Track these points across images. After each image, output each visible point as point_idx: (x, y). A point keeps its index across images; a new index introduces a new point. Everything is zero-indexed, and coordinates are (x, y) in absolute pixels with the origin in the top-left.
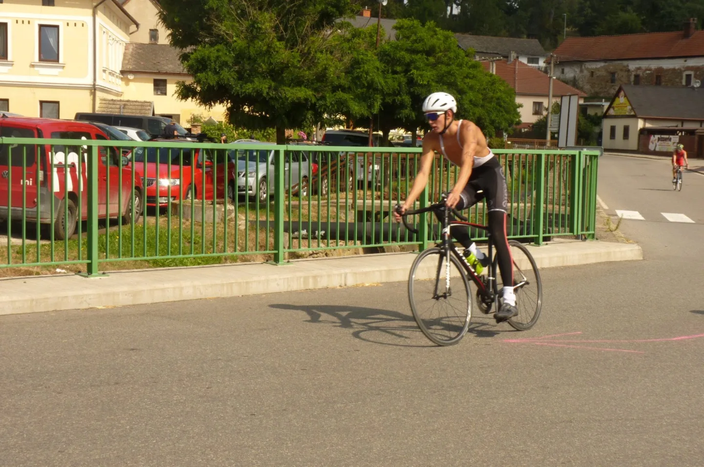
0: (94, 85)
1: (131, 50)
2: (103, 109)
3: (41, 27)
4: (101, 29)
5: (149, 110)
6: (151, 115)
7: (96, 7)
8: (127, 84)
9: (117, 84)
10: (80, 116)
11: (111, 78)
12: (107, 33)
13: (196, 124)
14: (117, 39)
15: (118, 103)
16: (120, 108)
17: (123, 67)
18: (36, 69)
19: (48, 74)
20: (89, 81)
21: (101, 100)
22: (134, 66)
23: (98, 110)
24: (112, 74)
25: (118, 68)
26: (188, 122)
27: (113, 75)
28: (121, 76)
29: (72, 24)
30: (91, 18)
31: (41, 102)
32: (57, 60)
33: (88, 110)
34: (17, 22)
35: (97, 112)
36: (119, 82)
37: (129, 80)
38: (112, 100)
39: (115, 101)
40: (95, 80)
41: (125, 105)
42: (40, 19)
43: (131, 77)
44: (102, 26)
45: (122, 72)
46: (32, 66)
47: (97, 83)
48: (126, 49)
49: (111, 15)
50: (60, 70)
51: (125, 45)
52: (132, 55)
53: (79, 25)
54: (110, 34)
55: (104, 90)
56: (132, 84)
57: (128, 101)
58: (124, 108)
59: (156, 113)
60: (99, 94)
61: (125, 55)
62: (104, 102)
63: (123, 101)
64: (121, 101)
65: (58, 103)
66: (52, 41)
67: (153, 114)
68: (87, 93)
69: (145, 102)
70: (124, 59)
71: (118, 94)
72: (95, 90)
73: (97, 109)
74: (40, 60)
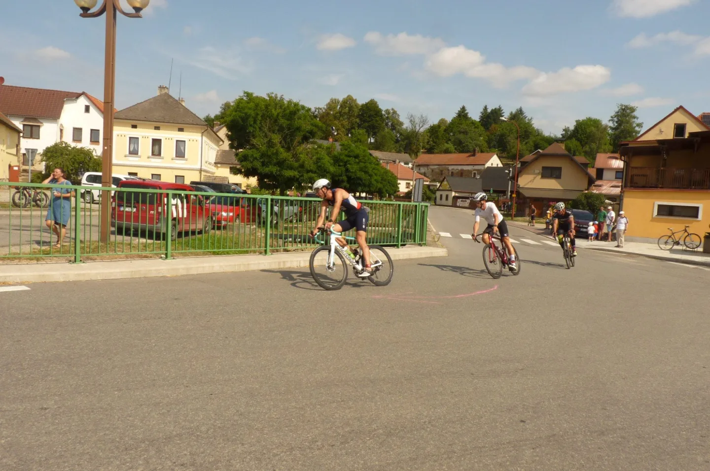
0: (201, 169)
1: (219, 153)
2: (204, 180)
3: (177, 141)
4: (205, 142)
5: (226, 181)
6: (227, 183)
7: (203, 133)
8: (217, 169)
9: (212, 169)
10: (192, 183)
11: (209, 166)
12: (208, 146)
13: (248, 188)
14: (213, 148)
15: (212, 177)
16: (213, 180)
17: (215, 161)
18: (174, 161)
19: (179, 163)
20: (198, 167)
22: (221, 161)
23: (202, 180)
24: (210, 164)
25: (213, 160)
26: (245, 187)
28: (214, 165)
29: (191, 140)
30: (201, 138)
31: (176, 176)
32: (184, 157)
33: (197, 180)
34: (166, 139)
35: (202, 181)
36: (213, 167)
37: (218, 167)
39: (210, 176)
40: (201, 166)
41: (215, 178)
42: (176, 138)
43: (219, 165)
45: (215, 163)
46: (172, 159)
47: (203, 168)
48: (217, 153)
49: (210, 137)
50: (186, 161)
51: (216, 151)
52: (220, 155)
53: (195, 141)
54: (210, 146)
55: (206, 171)
56: (220, 169)
57: (217, 176)
58: (215, 180)
59: (230, 182)
60: (203, 173)
61: (217, 155)
62: (205, 177)
63: (214, 176)
65: (184, 176)
66: (182, 148)
67: (228, 183)
68: (198, 172)
69: (225, 177)
70: (216, 157)
71: (214, 173)
72: (201, 171)
74: (176, 156)
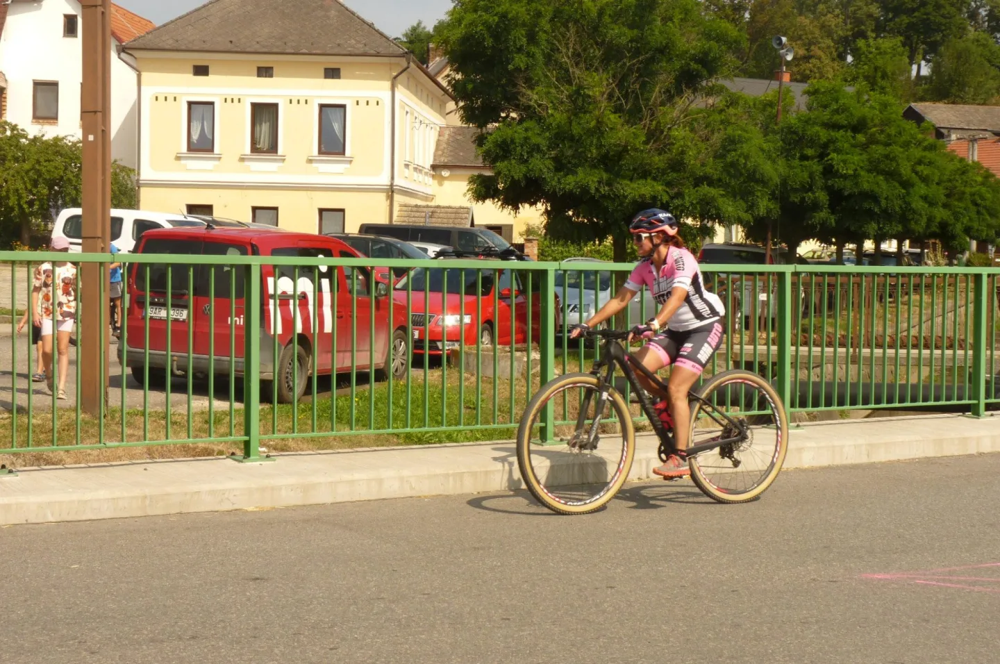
0: (392, 185)
1: (446, 136)
2: (402, 219)
3: (322, 106)
4: (402, 107)
5: (466, 218)
6: (468, 226)
7: (395, 77)
8: (441, 184)
9: (426, 184)
10: (366, 229)
11: (415, 175)
12: (412, 114)
13: (531, 237)
14: (427, 122)
15: (425, 209)
16: (425, 217)
17: (435, 160)
18: (314, 165)
19: (331, 171)
20: (385, 180)
21: (401, 206)
22: (450, 159)
23: (397, 220)
24: (418, 169)
25: (428, 161)
26: (521, 235)
27: (420, 171)
28: (432, 172)
29: (362, 103)
30: (389, 93)
31: (321, 211)
32: (343, 153)
33: (381, 219)
34: (291, 102)
35: (394, 223)
36: (429, 180)
37: (441, 179)
38: (416, 206)
39: (420, 206)
40: (393, 178)
41: (432, 212)
42: (321, 97)
43: (446, 173)
44: (404, 104)
45: (434, 167)
46: (310, 161)
47: (396, 182)
48: (440, 136)
49: (417, 90)
50: (348, 166)
51: (438, 129)
52: (448, 144)
53: (373, 103)
54: (416, 114)
55: (406, 192)
56: (446, 183)
57: (438, 207)
58: (431, 217)
59: (476, 222)
60: (397, 198)
61: (438, 143)
62: (405, 208)
63: (431, 207)
64: (427, 207)
65: (343, 210)
66: (337, 127)
67: (472, 224)
68: (383, 196)
69: (461, 208)
70: (437, 149)
71: (427, 197)
72: (393, 192)
73: (395, 218)
74: (320, 152)
